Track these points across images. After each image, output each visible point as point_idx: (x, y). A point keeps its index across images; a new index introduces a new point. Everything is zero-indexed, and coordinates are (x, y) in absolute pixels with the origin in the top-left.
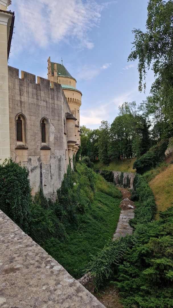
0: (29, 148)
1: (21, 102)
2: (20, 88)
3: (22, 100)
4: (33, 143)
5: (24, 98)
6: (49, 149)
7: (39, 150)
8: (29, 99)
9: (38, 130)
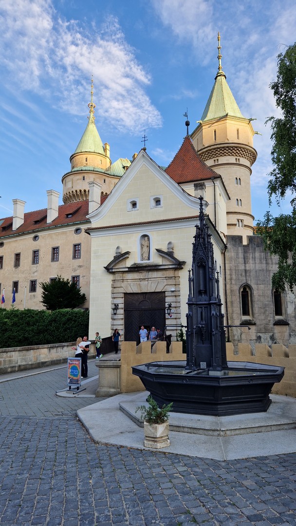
0: (258, 323)
1: (246, 271)
2: (244, 255)
3: (247, 268)
4: (263, 317)
5: (250, 266)
6: (287, 324)
7: (272, 326)
8: (255, 266)
9: (269, 300)
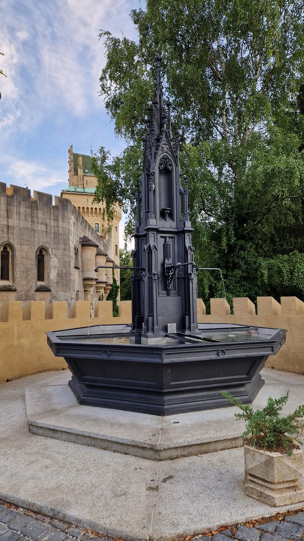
0: (18, 289)
1: (8, 227)
2: (7, 208)
3: (10, 224)
4: (24, 283)
5: (13, 222)
6: (49, 290)
7: (33, 292)
8: (19, 223)
9: (33, 264)
